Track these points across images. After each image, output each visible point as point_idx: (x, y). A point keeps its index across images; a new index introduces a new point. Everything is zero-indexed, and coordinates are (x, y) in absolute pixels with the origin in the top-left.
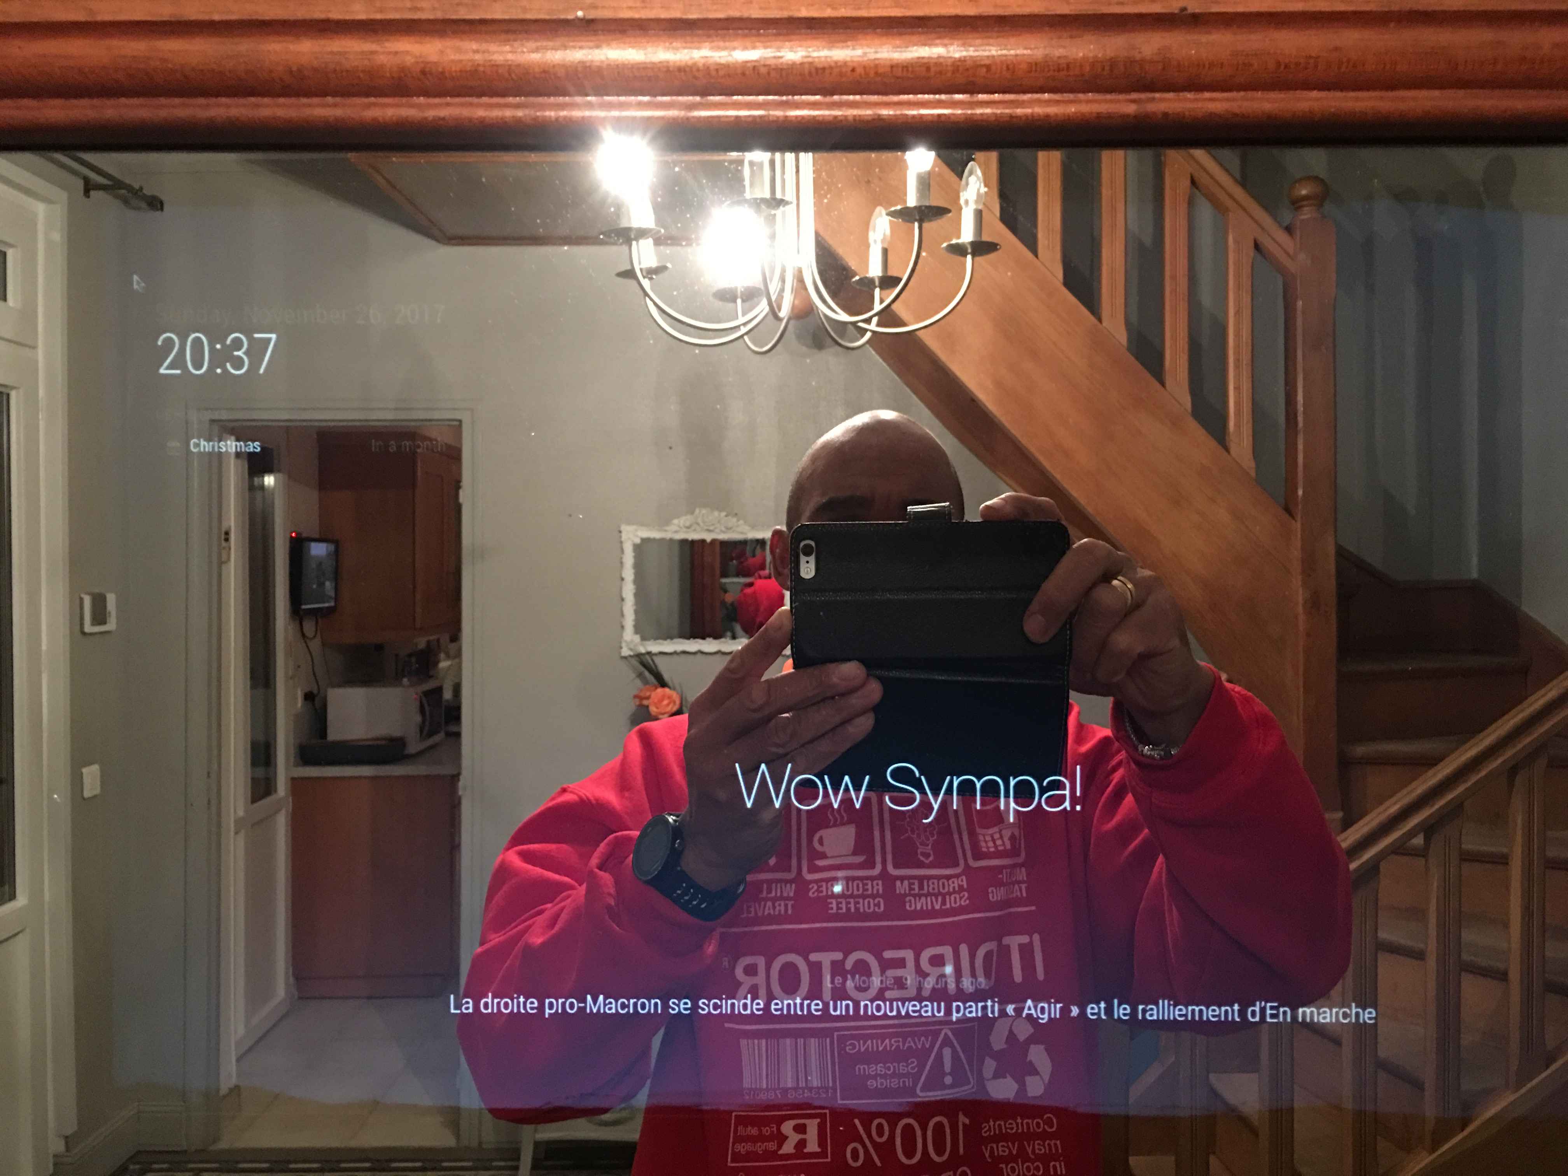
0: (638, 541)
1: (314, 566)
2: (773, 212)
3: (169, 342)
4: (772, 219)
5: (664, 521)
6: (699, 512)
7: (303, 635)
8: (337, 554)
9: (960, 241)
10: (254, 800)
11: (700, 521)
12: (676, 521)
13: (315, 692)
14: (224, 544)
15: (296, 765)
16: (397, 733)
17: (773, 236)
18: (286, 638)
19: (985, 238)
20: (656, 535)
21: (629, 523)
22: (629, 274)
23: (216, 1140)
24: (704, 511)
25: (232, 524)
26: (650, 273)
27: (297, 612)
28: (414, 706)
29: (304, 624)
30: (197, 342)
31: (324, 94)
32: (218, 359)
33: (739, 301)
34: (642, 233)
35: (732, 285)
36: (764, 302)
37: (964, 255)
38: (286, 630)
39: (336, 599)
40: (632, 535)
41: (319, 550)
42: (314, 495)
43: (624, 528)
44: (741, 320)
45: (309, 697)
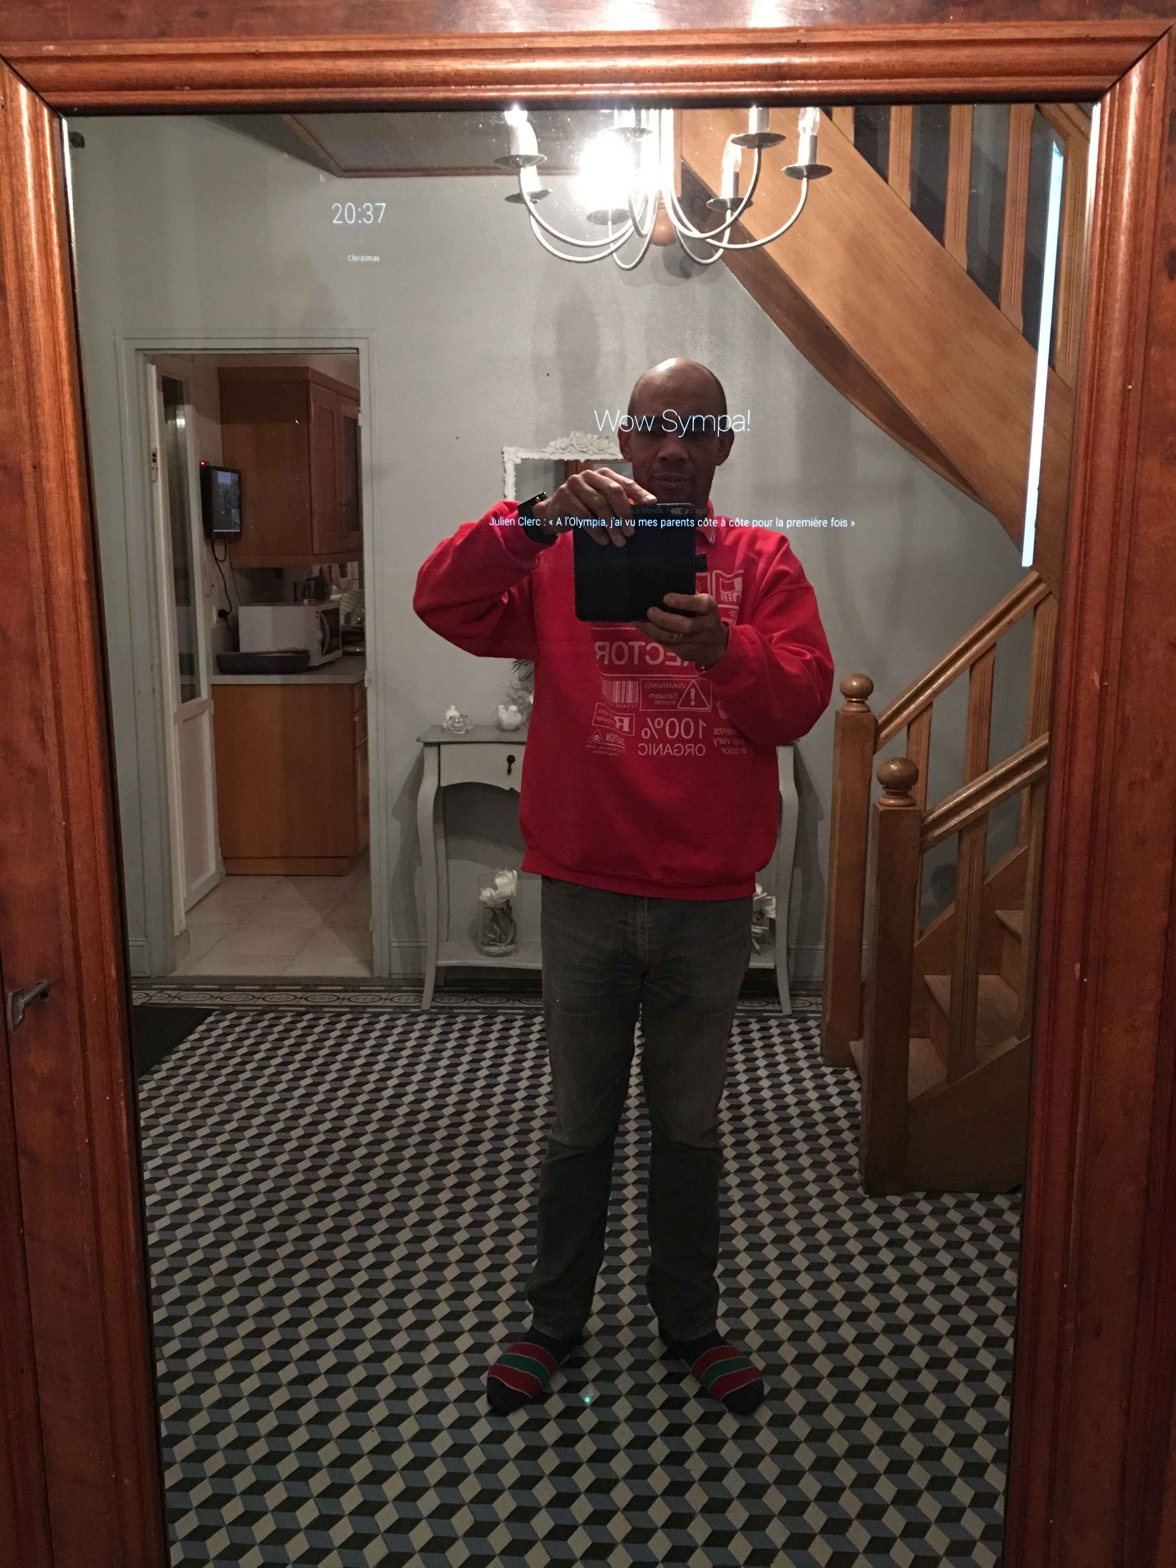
0: (519, 461)
1: (221, 494)
2: (638, 140)
3: (337, 208)
4: (637, 147)
5: (542, 444)
6: (576, 435)
7: (216, 559)
8: (240, 483)
9: (797, 165)
10: (184, 701)
11: (574, 442)
12: (552, 443)
13: (228, 610)
14: (153, 465)
15: (215, 674)
16: (300, 647)
17: (638, 164)
18: (202, 559)
19: (819, 162)
20: (536, 456)
21: (511, 445)
22: (518, 198)
23: (173, 969)
24: (578, 434)
25: (158, 447)
26: (537, 197)
27: (209, 535)
28: (315, 623)
29: (216, 547)
30: (350, 208)
31: (410, 86)
32: (360, 216)
33: (610, 223)
34: (528, 160)
35: (604, 209)
36: (630, 222)
37: (800, 177)
38: (201, 553)
39: (241, 526)
40: (514, 456)
41: (224, 479)
42: (216, 428)
43: (505, 449)
44: (612, 237)
45: (222, 614)
